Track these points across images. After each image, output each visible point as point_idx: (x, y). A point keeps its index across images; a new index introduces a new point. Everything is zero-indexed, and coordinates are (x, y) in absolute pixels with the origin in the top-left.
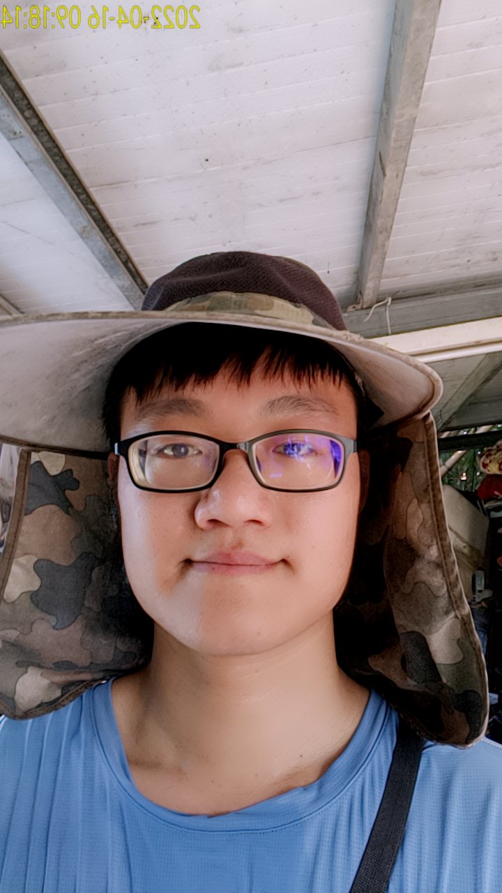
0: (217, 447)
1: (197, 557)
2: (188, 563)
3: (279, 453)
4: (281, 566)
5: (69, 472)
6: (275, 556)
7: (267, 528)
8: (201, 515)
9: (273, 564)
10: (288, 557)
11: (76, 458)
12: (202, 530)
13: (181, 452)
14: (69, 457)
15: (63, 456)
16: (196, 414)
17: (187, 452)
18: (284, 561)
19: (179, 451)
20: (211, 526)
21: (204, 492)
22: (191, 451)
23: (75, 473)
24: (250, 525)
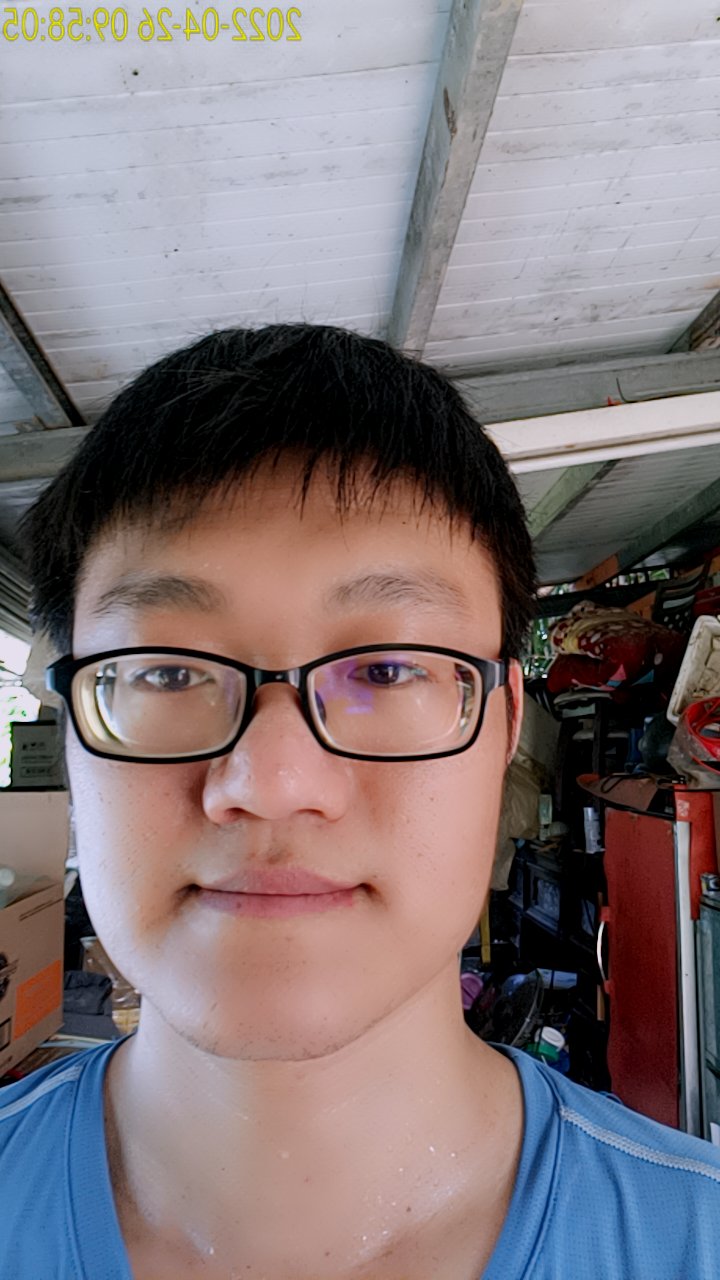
0: (242, 677)
1: (207, 878)
2: (193, 889)
3: (359, 679)
4: (360, 897)
6: (348, 876)
7: (334, 821)
8: (213, 801)
9: (347, 892)
10: (375, 877)
13: (176, 679)
16: (203, 608)
17: (187, 678)
18: (367, 888)
19: (174, 680)
21: (216, 762)
22: (195, 680)
24: (304, 816)
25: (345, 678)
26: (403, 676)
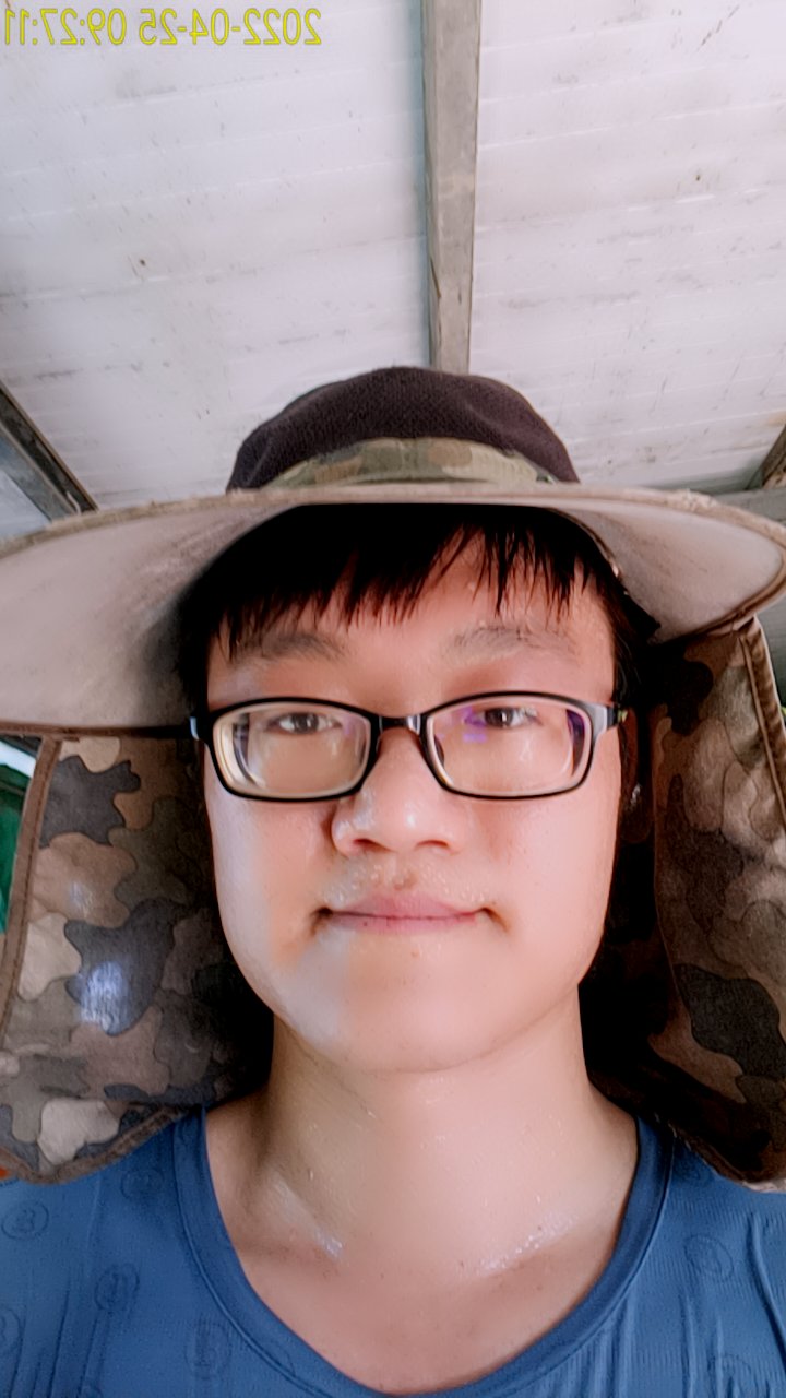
0: (367, 723)
5: (125, 765)
13: (306, 725)
14: (126, 740)
15: (118, 740)
17: (315, 724)
18: (488, 912)
21: (344, 800)
23: (134, 765)
24: (426, 848)
25: (462, 721)
26: (517, 719)
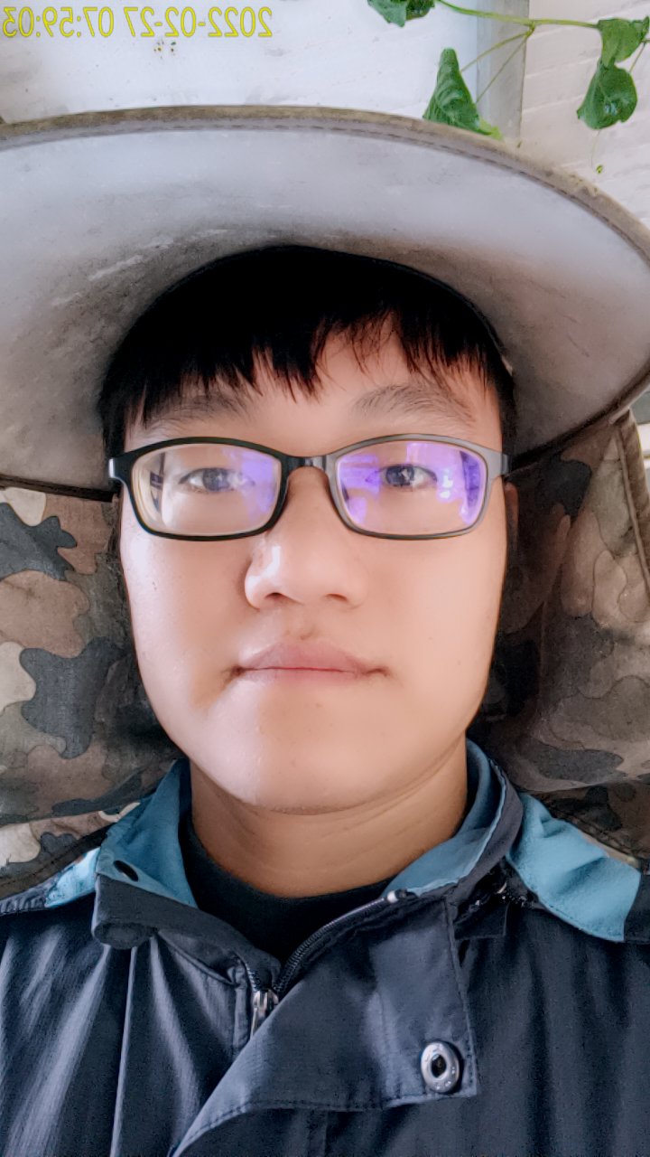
5: (53, 521)
11: (63, 499)
12: (258, 610)
14: (53, 497)
15: (43, 495)
20: (271, 602)
23: (62, 523)
